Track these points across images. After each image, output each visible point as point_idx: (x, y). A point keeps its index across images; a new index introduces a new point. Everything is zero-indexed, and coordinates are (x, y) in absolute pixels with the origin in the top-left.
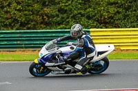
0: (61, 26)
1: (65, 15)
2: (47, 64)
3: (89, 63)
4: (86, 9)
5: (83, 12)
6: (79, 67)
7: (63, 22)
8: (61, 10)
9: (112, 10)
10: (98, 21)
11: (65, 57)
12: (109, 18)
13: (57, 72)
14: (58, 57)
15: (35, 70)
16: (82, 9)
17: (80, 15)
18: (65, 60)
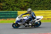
0: (7, 10)
1: (8, 6)
2: (19, 23)
3: (34, 23)
4: (16, 4)
5: (15, 5)
6: (30, 24)
7: (8, 8)
8: (7, 4)
9: (26, 4)
10: (20, 8)
11: (25, 21)
12: (25, 7)
13: (22, 26)
14: (23, 21)
15: (14, 26)
16: (15, 4)
17: (14, 6)
18: (25, 22)
